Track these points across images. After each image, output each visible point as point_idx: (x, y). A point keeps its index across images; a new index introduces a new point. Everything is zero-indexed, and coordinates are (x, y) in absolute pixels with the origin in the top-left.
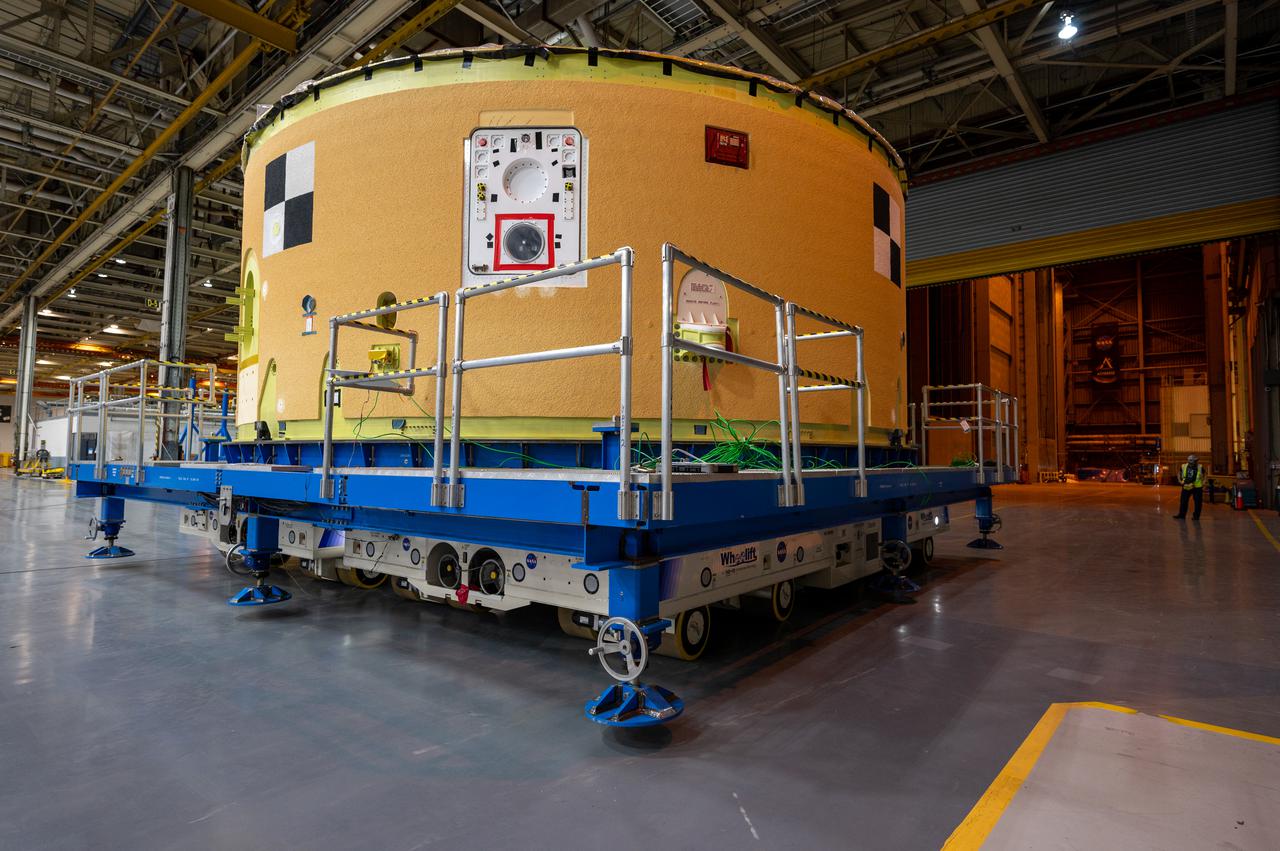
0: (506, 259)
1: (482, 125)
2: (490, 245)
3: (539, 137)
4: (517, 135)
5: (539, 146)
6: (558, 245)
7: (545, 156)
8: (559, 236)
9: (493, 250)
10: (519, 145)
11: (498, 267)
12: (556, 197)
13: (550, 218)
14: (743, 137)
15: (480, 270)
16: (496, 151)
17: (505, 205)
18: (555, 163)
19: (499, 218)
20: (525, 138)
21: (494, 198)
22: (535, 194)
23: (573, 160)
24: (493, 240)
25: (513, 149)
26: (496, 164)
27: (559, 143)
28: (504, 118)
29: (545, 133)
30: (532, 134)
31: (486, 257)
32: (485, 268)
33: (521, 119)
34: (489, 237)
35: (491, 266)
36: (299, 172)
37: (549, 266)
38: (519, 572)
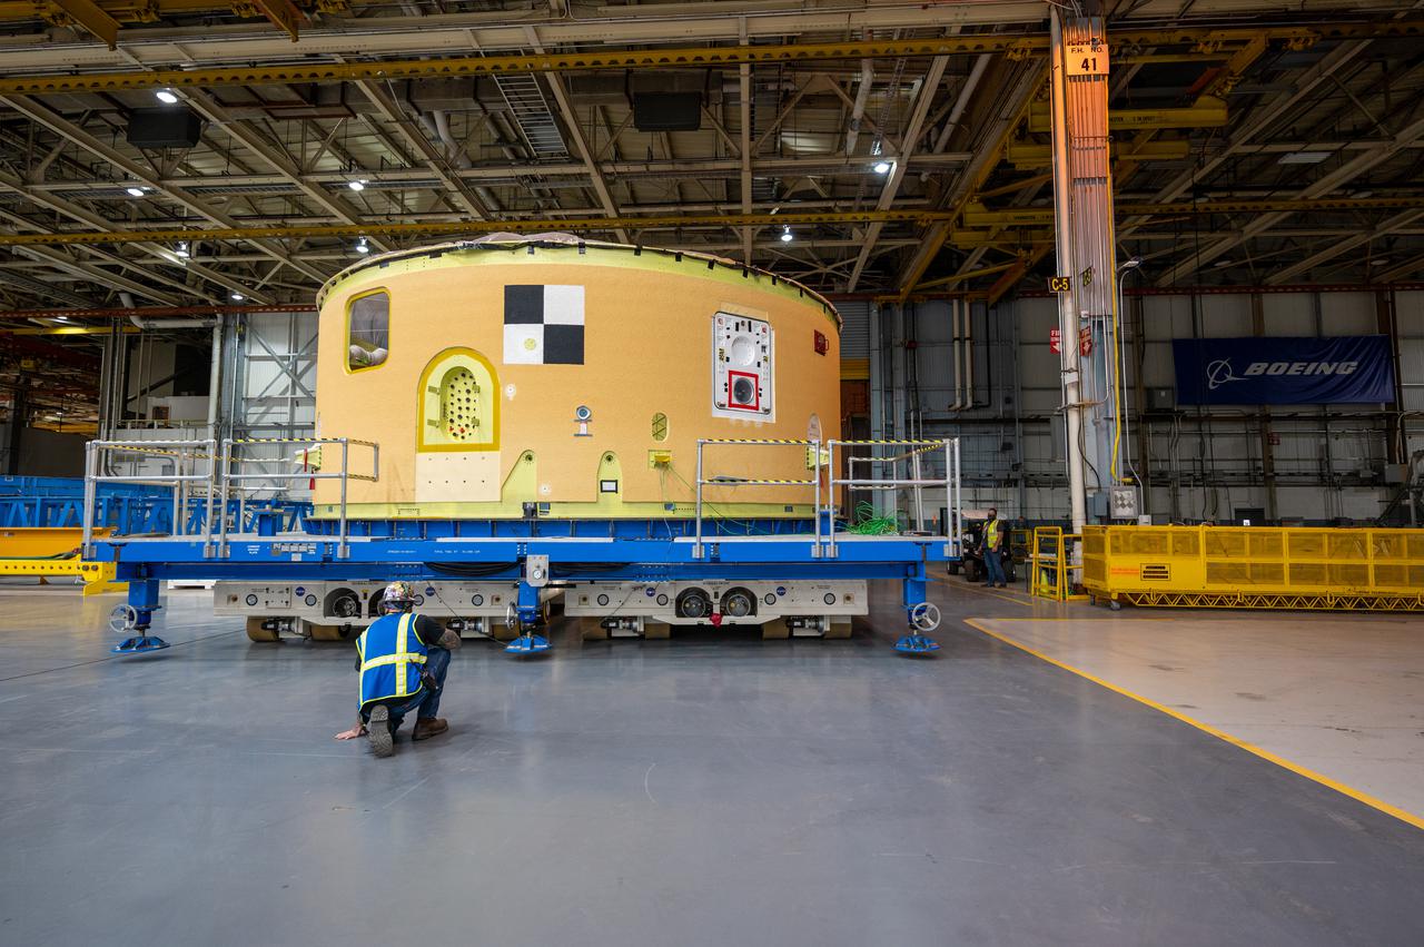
0: (734, 401)
1: (722, 310)
2: (726, 390)
3: (750, 323)
4: (739, 320)
5: (750, 331)
6: (760, 395)
7: (751, 336)
8: (761, 389)
9: (727, 394)
10: (740, 326)
11: (731, 405)
12: (759, 364)
13: (756, 377)
14: (823, 337)
15: (722, 406)
16: (728, 329)
17: (732, 366)
18: (758, 343)
19: (731, 373)
20: (743, 323)
21: (728, 360)
22: (747, 359)
23: (766, 342)
24: (728, 387)
25: (737, 329)
26: (728, 337)
27: (759, 330)
28: (734, 309)
29: (753, 322)
30: (746, 321)
31: (723, 397)
32: (724, 405)
33: (743, 311)
34: (726, 385)
35: (727, 407)
36: (563, 306)
37: (757, 408)
38: (770, 600)
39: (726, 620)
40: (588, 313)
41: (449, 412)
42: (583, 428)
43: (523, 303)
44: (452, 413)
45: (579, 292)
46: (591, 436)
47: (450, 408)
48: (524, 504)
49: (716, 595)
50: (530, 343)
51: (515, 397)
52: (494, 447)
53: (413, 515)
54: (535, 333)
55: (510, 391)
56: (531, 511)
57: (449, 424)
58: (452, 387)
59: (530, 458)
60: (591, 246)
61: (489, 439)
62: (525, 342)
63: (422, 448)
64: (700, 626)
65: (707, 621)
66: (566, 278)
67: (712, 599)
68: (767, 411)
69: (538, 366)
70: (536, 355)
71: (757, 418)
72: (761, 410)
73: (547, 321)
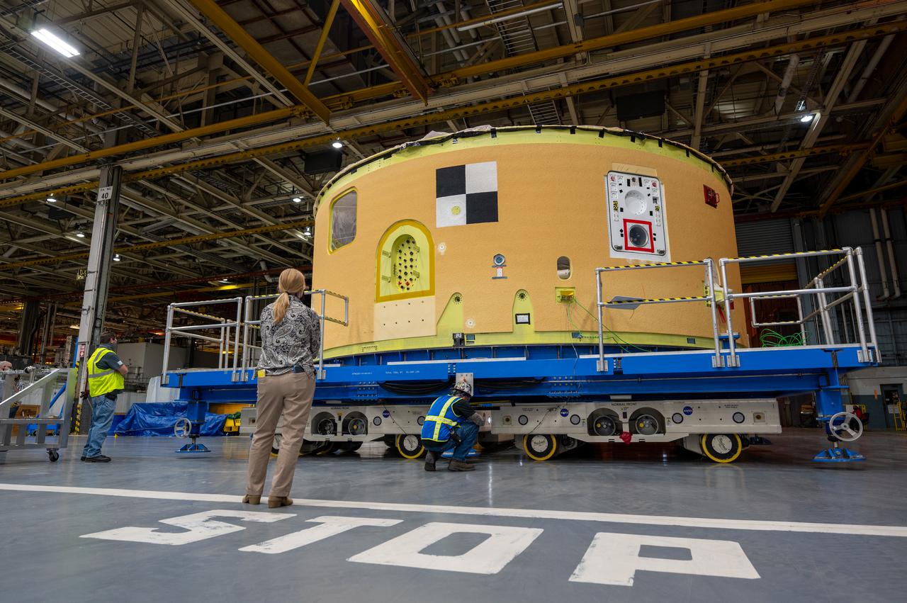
0: (630, 244)
1: (614, 170)
2: (622, 235)
3: (640, 179)
4: (630, 177)
5: (641, 185)
6: (655, 239)
7: (643, 190)
8: (655, 234)
9: (623, 238)
10: (631, 182)
11: (627, 248)
12: (651, 213)
13: (650, 224)
14: (714, 193)
15: (619, 248)
16: (620, 184)
17: (626, 215)
18: (649, 195)
19: (625, 221)
20: (634, 179)
21: (622, 210)
22: (639, 209)
23: (657, 194)
24: (623, 233)
25: (629, 185)
26: (621, 191)
27: (649, 185)
28: (624, 168)
29: (643, 179)
30: (637, 178)
31: (620, 241)
32: (621, 248)
33: (633, 169)
34: (621, 231)
35: (624, 248)
36: (480, 179)
37: (652, 250)
38: (678, 418)
39: (635, 438)
40: (500, 182)
41: (397, 271)
42: (500, 272)
43: (450, 181)
44: (400, 271)
45: (492, 166)
46: (506, 278)
47: (398, 268)
48: (454, 335)
49: (625, 415)
50: (456, 210)
51: (445, 252)
52: (431, 292)
53: (372, 350)
54: (459, 201)
55: (442, 248)
56: (459, 341)
57: (398, 280)
58: (400, 251)
59: (458, 299)
60: (501, 131)
61: (427, 287)
62: (452, 211)
63: (379, 299)
64: (612, 444)
65: (617, 439)
66: (482, 157)
67: (621, 418)
68: (662, 253)
69: (462, 226)
70: (461, 218)
71: (653, 259)
72: (656, 252)
73: (468, 191)
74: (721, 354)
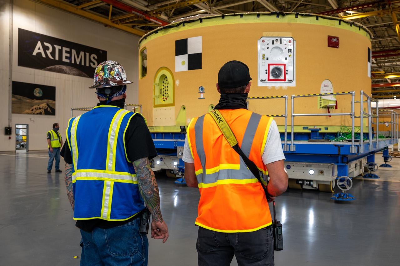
0: (271, 78)
1: (263, 36)
2: (266, 73)
3: (281, 40)
4: (274, 39)
5: (281, 43)
6: (287, 73)
7: (282, 46)
8: (287, 71)
9: (267, 75)
10: (275, 42)
11: (269, 80)
12: (286, 59)
13: (285, 65)
14: (338, 38)
15: (263, 81)
16: (268, 44)
17: (270, 62)
18: (286, 48)
19: (269, 65)
20: (277, 40)
21: (267, 59)
22: (279, 58)
23: (291, 47)
24: (267, 72)
25: (273, 43)
26: (268, 48)
27: (287, 42)
28: (271, 34)
29: (283, 39)
30: (279, 39)
31: (265, 77)
32: (265, 80)
33: (276, 34)
35: (267, 81)
36: (195, 46)
37: (285, 80)
40: (203, 47)
42: (202, 95)
43: (181, 47)
44: (163, 92)
45: (200, 39)
46: (204, 98)
47: (163, 90)
48: (181, 126)
50: (183, 63)
51: (179, 85)
52: (173, 105)
53: (152, 131)
54: (185, 58)
55: (177, 82)
56: (183, 129)
57: (163, 97)
58: (163, 82)
59: (184, 108)
60: (204, 19)
61: (171, 102)
62: (181, 63)
63: (156, 106)
66: (195, 34)
68: (290, 81)
69: (186, 72)
70: (185, 68)
71: (285, 85)
72: (287, 81)
73: (189, 53)
74: (287, 144)
